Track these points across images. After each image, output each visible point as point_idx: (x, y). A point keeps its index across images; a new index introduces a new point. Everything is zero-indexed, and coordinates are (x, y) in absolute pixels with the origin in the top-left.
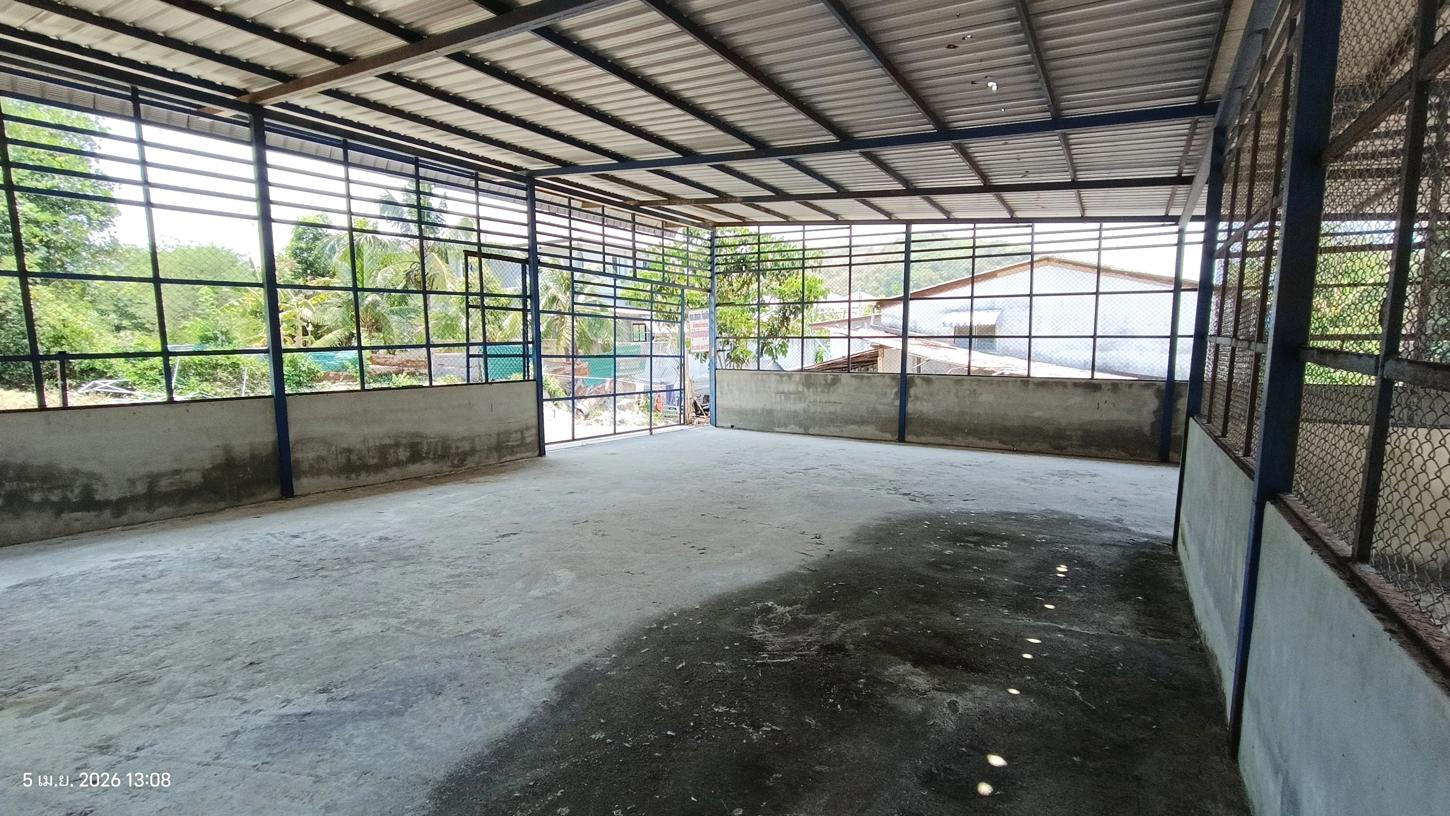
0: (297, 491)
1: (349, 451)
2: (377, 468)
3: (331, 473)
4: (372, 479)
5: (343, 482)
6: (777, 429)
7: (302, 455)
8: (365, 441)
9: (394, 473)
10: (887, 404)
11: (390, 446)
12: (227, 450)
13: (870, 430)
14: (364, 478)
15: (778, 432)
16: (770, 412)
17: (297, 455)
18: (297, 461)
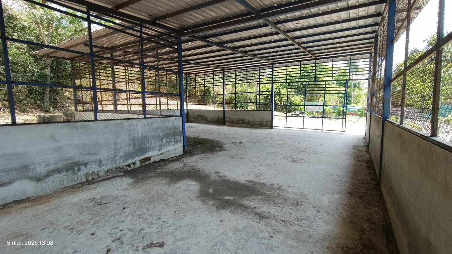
0: (225, 124)
1: (233, 120)
2: (236, 124)
4: (235, 125)
5: (231, 124)
7: (227, 119)
8: (235, 119)
9: (239, 125)
11: (239, 120)
12: (218, 117)
14: (234, 125)
17: (225, 119)
18: (226, 120)
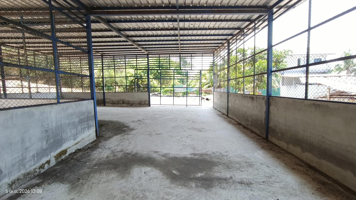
0: (106, 105)
3: (110, 103)
5: (111, 105)
8: (115, 100)
9: (120, 105)
11: (119, 101)
12: (98, 99)
14: (115, 105)
18: (106, 101)
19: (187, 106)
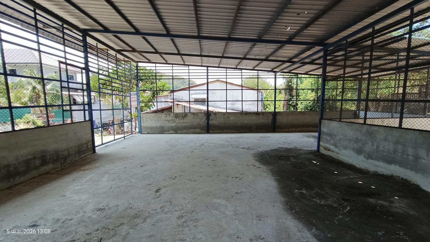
1: (8, 166)
6: (165, 133)
8: (17, 159)
10: (203, 122)
13: (198, 130)
15: (166, 134)
16: (162, 127)
19: (125, 139)
